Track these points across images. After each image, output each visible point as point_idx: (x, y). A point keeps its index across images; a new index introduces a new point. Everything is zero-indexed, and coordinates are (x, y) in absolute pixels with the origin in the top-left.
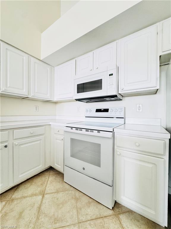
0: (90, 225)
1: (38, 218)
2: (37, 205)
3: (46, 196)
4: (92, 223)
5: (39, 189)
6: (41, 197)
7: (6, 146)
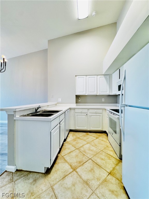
0: (105, 154)
1: (91, 142)
2: (93, 139)
3: (97, 139)
4: (106, 154)
5: (97, 136)
6: (96, 138)
7: (87, 115)
